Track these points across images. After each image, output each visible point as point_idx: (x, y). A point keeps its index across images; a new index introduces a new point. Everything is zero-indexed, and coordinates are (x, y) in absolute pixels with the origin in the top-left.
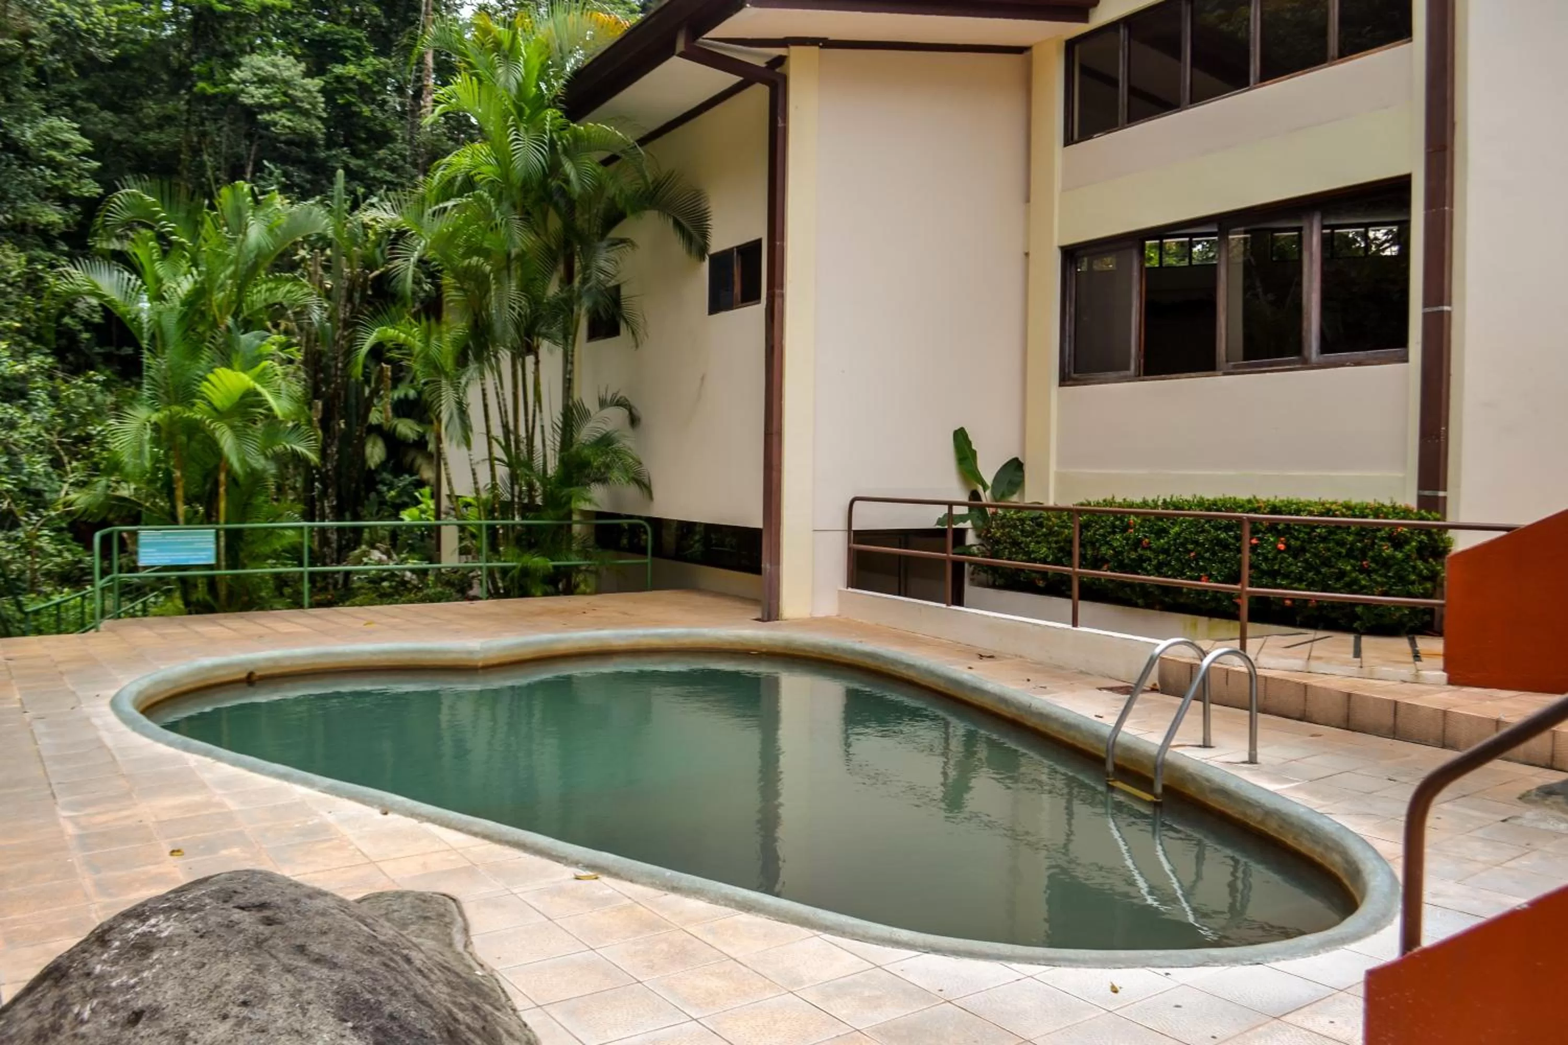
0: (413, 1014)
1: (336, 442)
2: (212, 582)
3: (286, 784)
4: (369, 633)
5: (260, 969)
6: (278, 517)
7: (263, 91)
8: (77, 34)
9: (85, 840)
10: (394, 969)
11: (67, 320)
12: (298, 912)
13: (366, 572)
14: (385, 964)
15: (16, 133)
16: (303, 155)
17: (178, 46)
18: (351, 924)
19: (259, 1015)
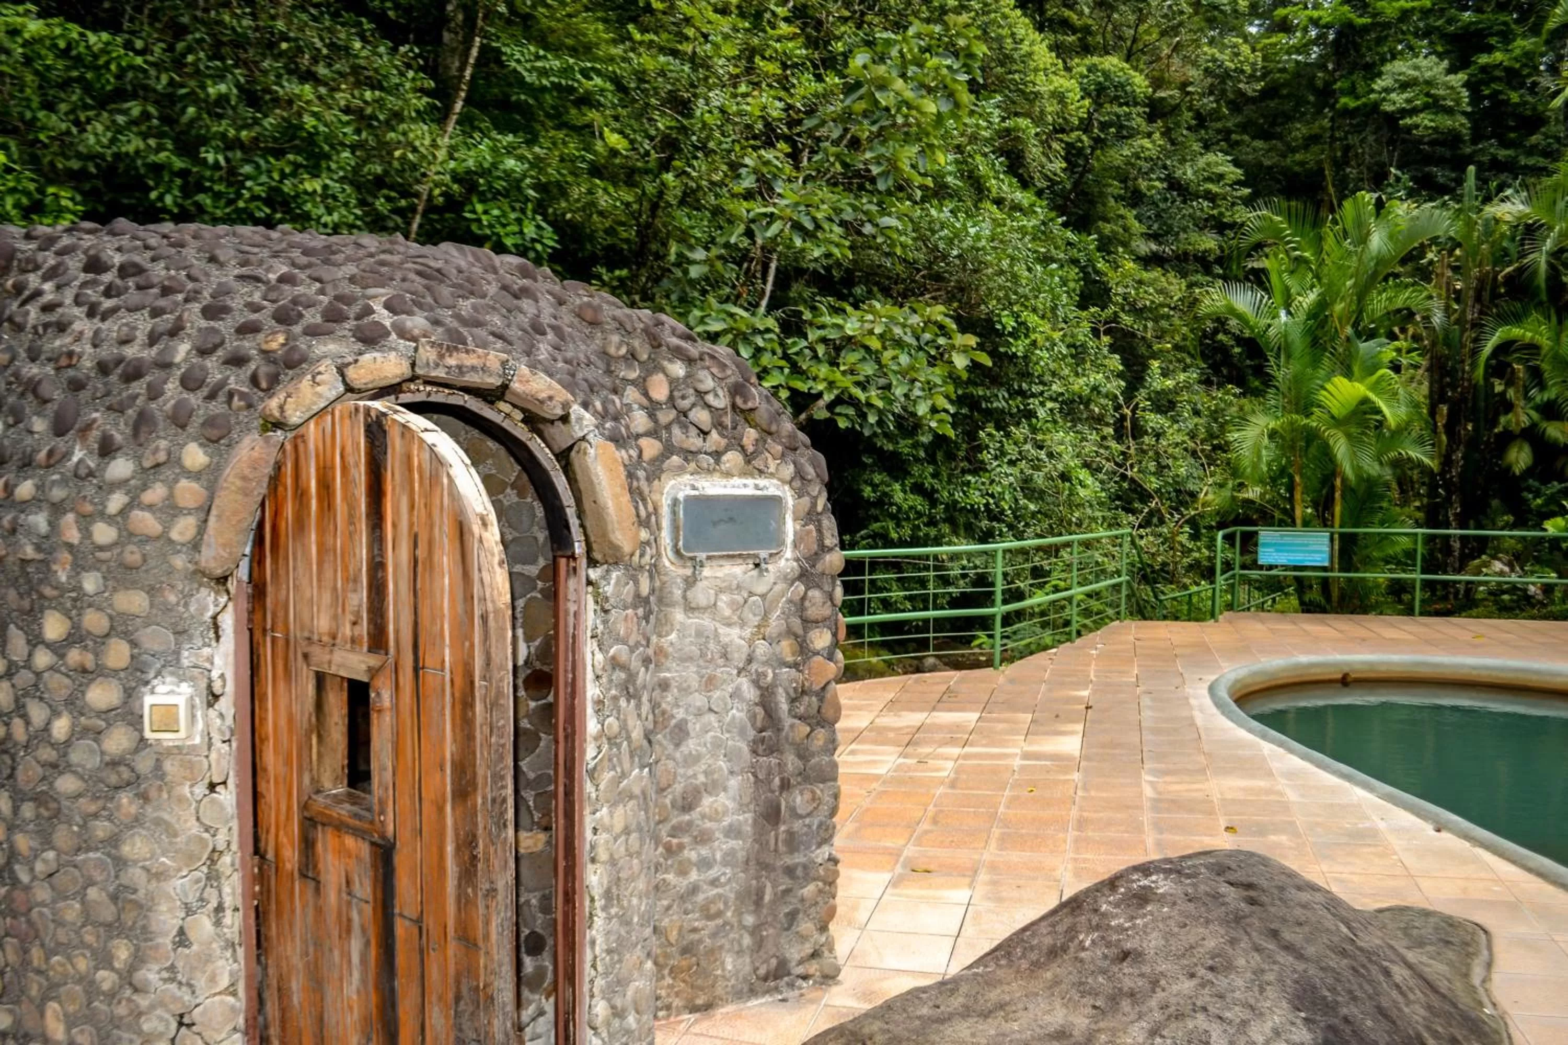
0: (1369, 1023)
1: (1462, 447)
2: (1325, 584)
3: (1347, 784)
4: (1475, 646)
5: (1233, 942)
6: (1392, 522)
7: (1405, 96)
8: (1226, 75)
9: (1158, 804)
10: (1363, 976)
11: (1221, 337)
12: (1281, 899)
13: (1486, 583)
14: (1353, 969)
15: (1179, 173)
16: (1448, 154)
17: (1323, 67)
18: (1329, 922)
19: (1222, 982)
